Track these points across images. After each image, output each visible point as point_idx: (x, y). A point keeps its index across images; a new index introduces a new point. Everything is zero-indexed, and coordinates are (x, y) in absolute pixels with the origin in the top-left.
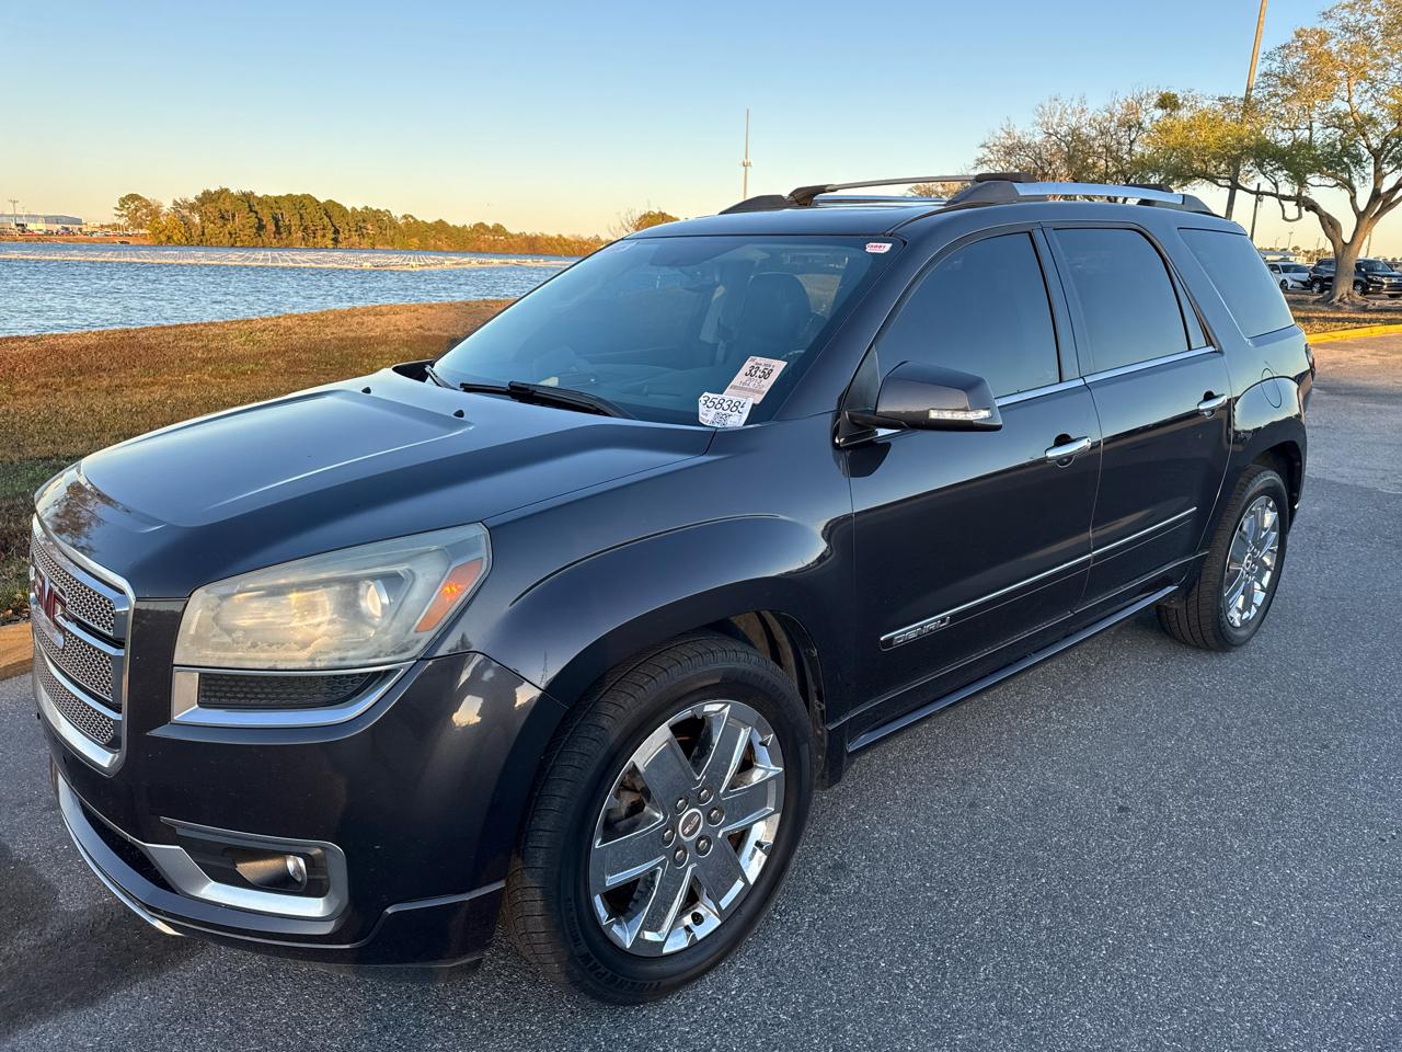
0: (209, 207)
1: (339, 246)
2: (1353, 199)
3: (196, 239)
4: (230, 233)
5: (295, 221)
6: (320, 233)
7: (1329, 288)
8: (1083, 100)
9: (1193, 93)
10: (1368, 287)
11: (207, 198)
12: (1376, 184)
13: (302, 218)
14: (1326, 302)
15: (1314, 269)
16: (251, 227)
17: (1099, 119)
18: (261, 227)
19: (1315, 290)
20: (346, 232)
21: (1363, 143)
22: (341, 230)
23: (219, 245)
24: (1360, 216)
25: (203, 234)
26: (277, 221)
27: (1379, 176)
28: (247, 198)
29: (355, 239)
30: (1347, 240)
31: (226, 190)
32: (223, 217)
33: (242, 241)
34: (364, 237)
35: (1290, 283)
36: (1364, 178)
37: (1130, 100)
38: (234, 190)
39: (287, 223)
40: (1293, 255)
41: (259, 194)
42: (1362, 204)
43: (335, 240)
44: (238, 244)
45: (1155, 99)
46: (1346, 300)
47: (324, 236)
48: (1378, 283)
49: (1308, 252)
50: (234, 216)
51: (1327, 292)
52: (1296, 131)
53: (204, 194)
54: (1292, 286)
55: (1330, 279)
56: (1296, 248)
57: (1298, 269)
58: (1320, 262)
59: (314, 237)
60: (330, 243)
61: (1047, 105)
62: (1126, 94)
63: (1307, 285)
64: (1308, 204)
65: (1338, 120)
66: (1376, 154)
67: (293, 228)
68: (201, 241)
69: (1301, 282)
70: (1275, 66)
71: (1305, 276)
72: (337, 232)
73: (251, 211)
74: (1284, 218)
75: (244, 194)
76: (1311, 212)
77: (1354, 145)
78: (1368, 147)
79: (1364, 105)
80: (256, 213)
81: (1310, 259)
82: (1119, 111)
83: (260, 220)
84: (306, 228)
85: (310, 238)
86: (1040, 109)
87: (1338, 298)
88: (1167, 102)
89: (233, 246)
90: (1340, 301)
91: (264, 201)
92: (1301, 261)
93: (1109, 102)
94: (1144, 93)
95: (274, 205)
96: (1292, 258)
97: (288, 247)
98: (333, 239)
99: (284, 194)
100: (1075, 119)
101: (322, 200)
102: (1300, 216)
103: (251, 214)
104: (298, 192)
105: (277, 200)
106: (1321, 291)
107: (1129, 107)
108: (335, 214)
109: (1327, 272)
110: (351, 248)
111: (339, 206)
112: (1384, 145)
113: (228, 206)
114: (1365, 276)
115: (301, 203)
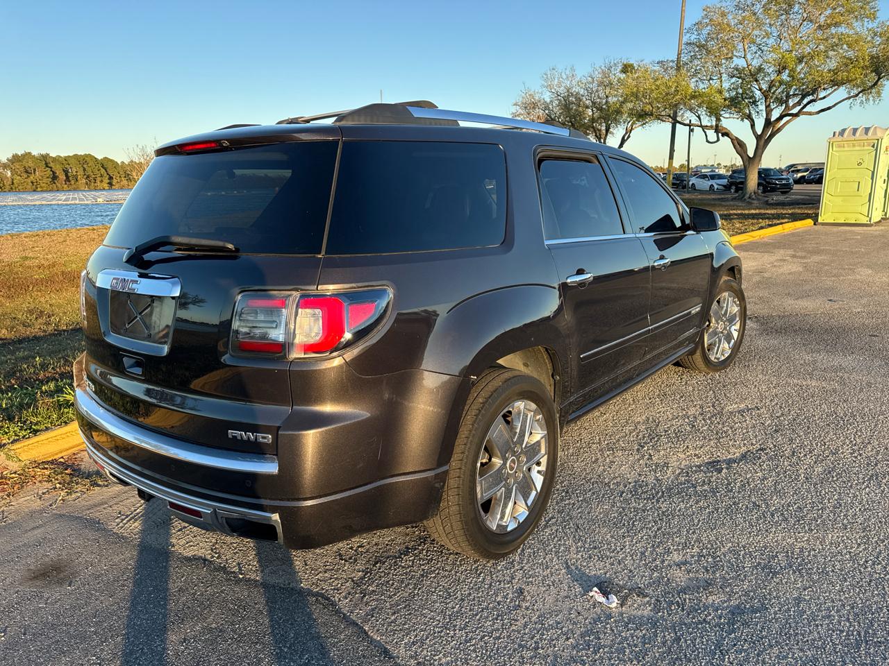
0: (17, 165)
1: (113, 187)
2: (753, 126)
3: (8, 188)
4: (32, 182)
5: (81, 172)
6: (99, 179)
7: (742, 189)
8: (573, 69)
9: (644, 62)
10: (767, 187)
11: (16, 159)
12: (767, 115)
13: (84, 170)
14: (741, 199)
15: (730, 176)
16: (48, 177)
17: (584, 81)
18: (55, 177)
19: (732, 191)
20: (118, 178)
21: (757, 87)
22: (114, 177)
23: (25, 191)
24: (758, 138)
25: (13, 184)
26: (66, 172)
27: (769, 111)
28: (45, 159)
29: (125, 182)
30: (751, 155)
31: (29, 153)
32: (27, 172)
33: (41, 187)
34: (131, 181)
35: (716, 187)
36: (758, 112)
37: (603, 68)
38: (35, 153)
39: (75, 173)
40: (718, 168)
41: (53, 155)
42: (759, 130)
43: (110, 184)
44: (39, 189)
45: (620, 68)
46: (754, 197)
47: (102, 181)
48: (774, 184)
49: (726, 167)
50: (35, 170)
51: (740, 192)
52: (711, 81)
53: (13, 156)
54: (717, 189)
55: (742, 183)
56: (719, 164)
57: (720, 177)
58: (734, 172)
59: (95, 183)
60: (106, 186)
61: (549, 73)
62: (600, 63)
63: (727, 188)
64: (723, 131)
65: (738, 73)
66: (766, 95)
67: (79, 177)
68: (12, 188)
69: (723, 186)
70: (693, 38)
71: (725, 182)
72: (111, 178)
73: (47, 166)
74: (707, 141)
75: (42, 156)
76: (726, 137)
77: (750, 88)
78: (760, 90)
79: (755, 61)
80: (51, 168)
81: (728, 171)
82: (598, 76)
83: (54, 173)
84: (88, 177)
85: (91, 182)
86: (545, 76)
87: (748, 196)
88: (626, 69)
89: (34, 191)
90: (749, 198)
91: (55, 160)
92: (722, 171)
93: (590, 70)
94: (612, 63)
95: (64, 162)
96: (717, 170)
97: (75, 190)
98: (108, 183)
99: (71, 155)
100: (569, 82)
101: (100, 157)
102: (718, 140)
103: (47, 168)
104: (81, 152)
105: (66, 159)
106: (736, 191)
107: (603, 72)
108: (109, 166)
109: (739, 178)
110: (122, 188)
111: (112, 161)
112: (770, 87)
113: (31, 164)
114: (765, 180)
115: (84, 160)
